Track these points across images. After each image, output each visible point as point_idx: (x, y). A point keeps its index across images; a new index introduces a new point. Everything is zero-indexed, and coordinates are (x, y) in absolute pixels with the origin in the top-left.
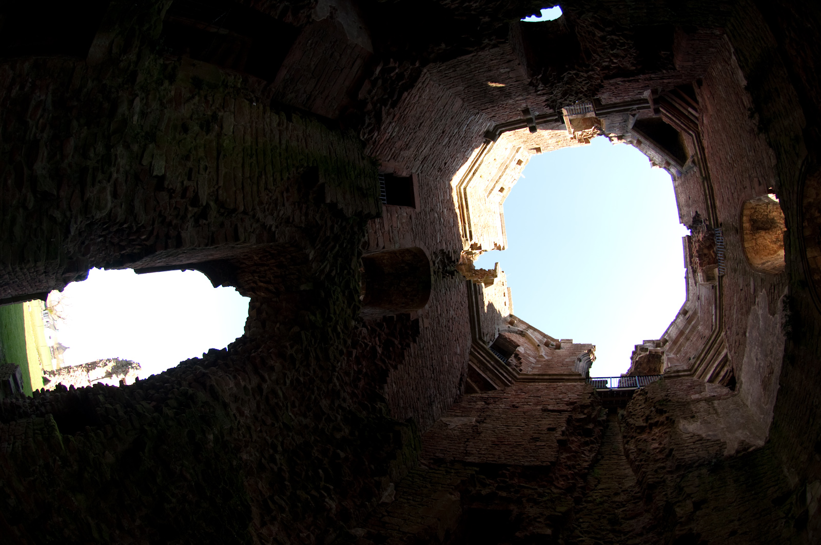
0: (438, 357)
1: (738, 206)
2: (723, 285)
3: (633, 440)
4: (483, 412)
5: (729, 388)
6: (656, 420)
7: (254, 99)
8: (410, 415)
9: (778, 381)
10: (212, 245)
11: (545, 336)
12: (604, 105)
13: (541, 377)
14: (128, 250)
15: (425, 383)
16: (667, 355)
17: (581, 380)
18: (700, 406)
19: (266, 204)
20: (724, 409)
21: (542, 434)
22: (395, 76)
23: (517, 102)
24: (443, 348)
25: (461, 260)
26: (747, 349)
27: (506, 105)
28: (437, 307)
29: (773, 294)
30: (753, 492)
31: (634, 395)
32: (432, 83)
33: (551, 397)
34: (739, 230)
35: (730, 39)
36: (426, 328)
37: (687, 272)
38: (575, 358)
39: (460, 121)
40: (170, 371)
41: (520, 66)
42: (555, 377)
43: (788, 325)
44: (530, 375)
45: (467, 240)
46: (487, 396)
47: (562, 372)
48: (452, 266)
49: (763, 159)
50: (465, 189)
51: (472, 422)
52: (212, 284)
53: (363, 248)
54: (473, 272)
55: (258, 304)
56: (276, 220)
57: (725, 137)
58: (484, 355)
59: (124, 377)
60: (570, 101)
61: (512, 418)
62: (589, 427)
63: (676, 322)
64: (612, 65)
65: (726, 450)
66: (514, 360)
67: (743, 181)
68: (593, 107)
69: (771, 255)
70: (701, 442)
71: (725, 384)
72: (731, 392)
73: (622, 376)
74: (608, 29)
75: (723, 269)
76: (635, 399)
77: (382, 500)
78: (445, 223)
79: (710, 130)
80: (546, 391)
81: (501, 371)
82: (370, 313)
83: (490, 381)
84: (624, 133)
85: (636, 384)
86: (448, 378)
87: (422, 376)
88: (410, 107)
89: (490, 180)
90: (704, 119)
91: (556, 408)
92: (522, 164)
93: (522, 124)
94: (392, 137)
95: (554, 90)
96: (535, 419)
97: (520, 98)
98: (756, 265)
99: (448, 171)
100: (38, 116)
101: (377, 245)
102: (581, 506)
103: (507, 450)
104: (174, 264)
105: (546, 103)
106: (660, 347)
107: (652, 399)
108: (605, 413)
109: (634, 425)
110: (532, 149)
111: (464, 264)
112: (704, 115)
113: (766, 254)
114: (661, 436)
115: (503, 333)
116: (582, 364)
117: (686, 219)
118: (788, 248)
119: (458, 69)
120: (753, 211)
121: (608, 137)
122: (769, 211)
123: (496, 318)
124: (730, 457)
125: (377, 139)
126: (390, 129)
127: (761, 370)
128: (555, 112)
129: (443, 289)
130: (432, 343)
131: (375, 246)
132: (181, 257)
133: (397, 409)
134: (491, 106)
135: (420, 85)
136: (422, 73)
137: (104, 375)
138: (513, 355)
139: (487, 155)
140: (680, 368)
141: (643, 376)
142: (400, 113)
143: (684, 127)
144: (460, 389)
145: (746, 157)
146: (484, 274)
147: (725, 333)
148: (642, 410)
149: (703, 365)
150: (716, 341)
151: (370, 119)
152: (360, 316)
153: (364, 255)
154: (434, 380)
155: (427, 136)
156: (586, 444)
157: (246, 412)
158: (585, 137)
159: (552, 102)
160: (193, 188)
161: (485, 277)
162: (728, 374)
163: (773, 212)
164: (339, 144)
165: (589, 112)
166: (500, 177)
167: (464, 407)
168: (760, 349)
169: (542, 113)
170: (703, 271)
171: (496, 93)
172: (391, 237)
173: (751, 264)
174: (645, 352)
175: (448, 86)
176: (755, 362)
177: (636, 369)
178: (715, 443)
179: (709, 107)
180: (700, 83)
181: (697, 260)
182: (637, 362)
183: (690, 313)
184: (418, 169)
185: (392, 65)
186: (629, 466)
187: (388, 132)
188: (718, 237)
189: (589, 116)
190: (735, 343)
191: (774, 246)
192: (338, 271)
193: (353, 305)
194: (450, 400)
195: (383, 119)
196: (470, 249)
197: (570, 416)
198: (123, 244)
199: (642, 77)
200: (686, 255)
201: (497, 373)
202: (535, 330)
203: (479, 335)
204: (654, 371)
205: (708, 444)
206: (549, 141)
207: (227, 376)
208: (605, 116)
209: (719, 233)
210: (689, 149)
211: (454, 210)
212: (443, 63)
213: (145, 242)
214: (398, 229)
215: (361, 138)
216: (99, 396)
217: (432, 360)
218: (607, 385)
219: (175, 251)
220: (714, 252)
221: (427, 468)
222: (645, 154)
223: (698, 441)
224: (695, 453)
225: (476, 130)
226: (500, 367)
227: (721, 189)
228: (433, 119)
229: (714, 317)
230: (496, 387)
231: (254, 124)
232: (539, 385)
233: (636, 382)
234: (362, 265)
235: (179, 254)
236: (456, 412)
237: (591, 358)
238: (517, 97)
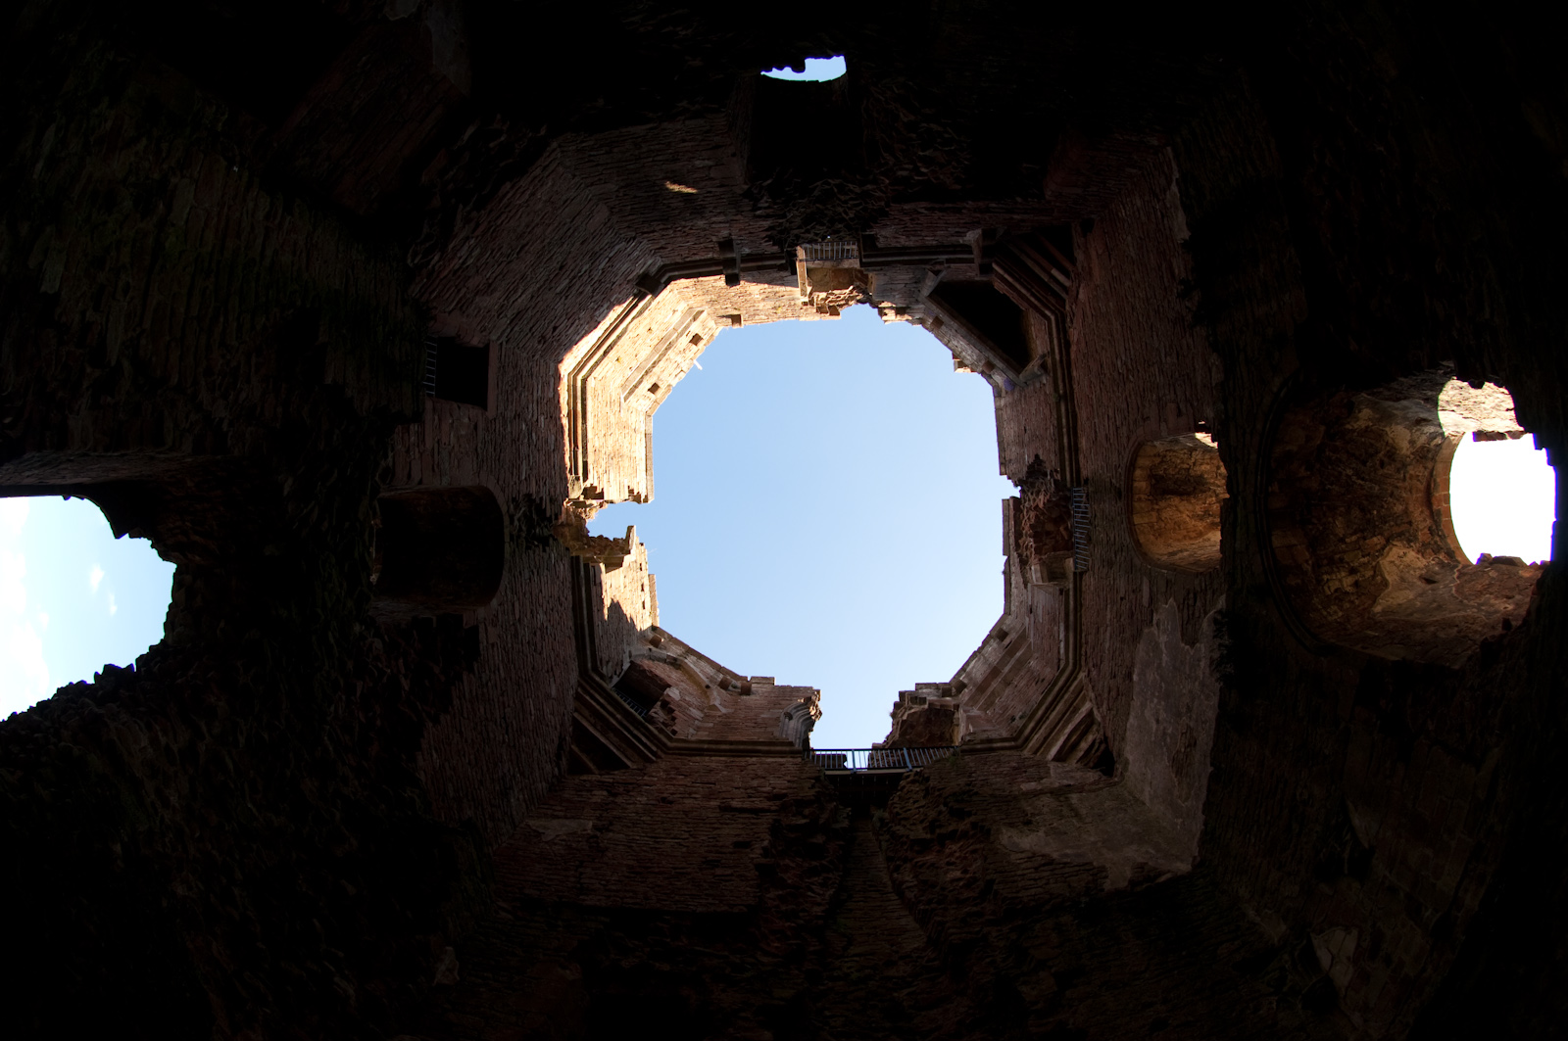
0: (514, 702)
1: (1127, 450)
2: (1084, 589)
3: (908, 865)
4: (607, 809)
5: (1100, 771)
6: (951, 828)
7: (239, 158)
8: (469, 813)
9: (1208, 760)
10: (116, 450)
11: (719, 669)
12: (882, 249)
13: (714, 747)
15: (493, 753)
16: (965, 711)
17: (793, 753)
18: (1042, 803)
19: (219, 375)
20: (1092, 808)
21: (724, 853)
22: (496, 149)
23: (714, 226)
24: (525, 685)
25: (563, 516)
26: (1136, 703)
27: (691, 229)
28: (513, 605)
29: (1191, 609)
30: (1184, 953)
31: (902, 783)
32: (561, 169)
33: (736, 785)
34: (1123, 494)
35: (1177, 156)
36: (493, 645)
37: (1008, 563)
38: (780, 713)
39: (597, 249)
40: (42, 705)
41: (735, 159)
42: (742, 747)
43: (1226, 663)
44: (693, 742)
45: (578, 479)
46: (611, 780)
47: (755, 738)
48: (546, 526)
49: (1194, 370)
50: (584, 381)
51: (585, 830)
52: (111, 531)
53: (383, 479)
54: (585, 541)
55: (188, 578)
56: (231, 410)
57: (1119, 327)
58: (602, 701)
60: (816, 235)
61: (663, 823)
62: (815, 840)
63: (983, 652)
64: (916, 178)
65: (1107, 880)
66: (661, 713)
67: (1144, 406)
68: (859, 250)
69: (1191, 538)
70: (1051, 867)
71: (1091, 764)
72: (1104, 778)
73: (875, 748)
74: (926, 111)
75: (1085, 560)
76: (905, 790)
77: (436, 981)
78: (539, 443)
79: (1089, 313)
80: (725, 773)
81: (636, 732)
82: (390, 610)
83: (615, 751)
84: (910, 303)
85: (905, 763)
86: (535, 744)
87: (486, 736)
88: (510, 211)
89: (633, 369)
90: (1081, 291)
91: (747, 805)
92: (701, 344)
93: (713, 269)
94: (465, 266)
95: (789, 211)
96: (708, 826)
97: (721, 218)
98: (1157, 556)
99: (557, 344)
101: (409, 476)
102: (822, 988)
103: (659, 883)
104: (52, 482)
105: (769, 233)
106: (950, 696)
107: (939, 790)
108: (845, 815)
109: (908, 837)
110: (724, 316)
111: (568, 525)
112: (1082, 285)
113: (1180, 537)
114: (965, 858)
115: (638, 662)
116: (794, 725)
117: (1013, 467)
118: (1229, 527)
119: (616, 150)
120: (1158, 460)
121: (877, 307)
122: (1194, 464)
123: (625, 632)
124: (1119, 892)
125: (436, 268)
126: (463, 251)
127: (1168, 740)
128: (782, 252)
129: (526, 571)
130: (503, 675)
131: (405, 479)
132: (65, 469)
133: (443, 801)
134: (661, 227)
135: (538, 171)
136: (548, 148)
138: (659, 703)
139: (635, 321)
140: (994, 736)
141: (918, 749)
142: (490, 222)
143: (1036, 302)
144: (558, 766)
145: (1156, 366)
146: (605, 547)
147: (1086, 673)
148: (921, 809)
149: (1041, 731)
150: (1068, 688)
151: (431, 227)
152: (370, 613)
153: (381, 495)
154: (509, 746)
155: (529, 273)
156: (814, 872)
157: (172, 798)
158: (831, 304)
159: (781, 232)
160: (100, 326)
161: (606, 553)
162: (1096, 746)
163: (1202, 464)
164: (365, 269)
165: (847, 258)
166: (654, 363)
167: (568, 801)
168: (1163, 703)
169: (756, 251)
170: (1042, 563)
171: (676, 205)
172: (436, 462)
173: (1144, 555)
174: (921, 704)
175: (589, 181)
176: (1154, 726)
177: (903, 734)
178: (1082, 868)
179: (1096, 272)
180: (1087, 227)
181: (1031, 542)
182: (903, 722)
183: (1012, 636)
184: (502, 334)
185: (496, 126)
186: (907, 913)
188: (1076, 502)
189: (846, 266)
190: (1109, 692)
191: (1199, 524)
192: (334, 523)
193: (357, 592)
194: (542, 786)
195: (456, 229)
196: (582, 497)
197: (776, 820)
199: (970, 204)
200: (1008, 533)
201: (629, 736)
202: (700, 657)
203: (592, 662)
204: (942, 740)
205: (1067, 870)
206: (761, 305)
207: (135, 722)
208: (879, 268)
209: (1081, 496)
210: (1038, 342)
211: (560, 419)
212: (589, 135)
213: (9, 432)
214: (451, 447)
215: (409, 261)
217: (504, 708)
218: (845, 764)
219: (55, 456)
220: (1066, 529)
221: (510, 916)
222: (946, 345)
223: (1044, 865)
224: (1041, 887)
225: (623, 269)
226: (633, 726)
227: (1094, 418)
228: (547, 241)
229: (1062, 645)
230: (629, 763)
231: (226, 210)
232: (712, 761)
233: (904, 760)
234: (378, 510)
235: (60, 463)
236: (555, 810)
237: (812, 713)
238: (715, 216)
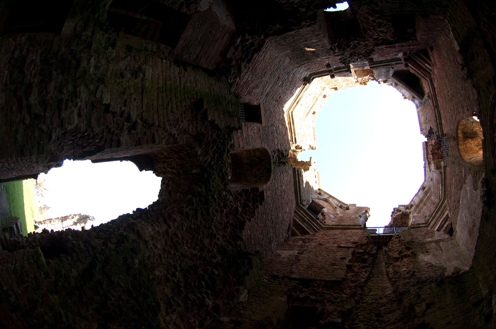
0: (275, 214)
1: (456, 123)
2: (446, 172)
3: (392, 266)
4: (302, 247)
5: (449, 234)
6: (405, 253)
7: (164, 58)
8: (258, 249)
9: (478, 231)
10: (139, 146)
11: (340, 202)
12: (375, 62)
13: (337, 227)
14: (88, 149)
15: (267, 230)
16: (412, 214)
17: (361, 229)
18: (432, 245)
19: (172, 121)
20: (446, 247)
21: (337, 261)
22: (249, 44)
23: (323, 60)
24: (278, 208)
25: (289, 156)
26: (460, 211)
27: (316, 62)
28: (275, 184)
29: (476, 178)
30: (461, 298)
31: (393, 238)
32: (271, 48)
33: (343, 239)
34: (456, 138)
35: (449, 22)
36: (268, 196)
37: (425, 164)
38: (357, 215)
39: (289, 71)
40: (113, 221)
41: (324, 38)
42: (345, 227)
43: (485, 197)
44: (330, 225)
45: (293, 143)
46: (304, 238)
47: (350, 224)
48: (284, 159)
49: (470, 95)
50: (292, 112)
51: (295, 254)
52: (139, 169)
53: (231, 148)
54: (297, 163)
55: (166, 181)
56: (178, 131)
57: (447, 82)
58: (303, 213)
59: (84, 225)
60: (355, 59)
61: (319, 251)
62: (365, 257)
63: (418, 194)
64: (380, 38)
65: (446, 272)
66: (321, 216)
67: (458, 108)
68: (369, 63)
69: (475, 153)
70: (432, 267)
71: (447, 232)
72: (450, 237)
73: (386, 227)
74: (376, 16)
75: (446, 162)
76: (393, 241)
77: (239, 300)
78: (280, 133)
79: (438, 78)
80: (340, 235)
81: (313, 223)
82: (235, 187)
83: (306, 229)
84: (387, 79)
85: (394, 232)
86: (281, 227)
87: (265, 225)
88: (258, 63)
89: (307, 107)
90: (435, 70)
91: (346, 246)
92: (326, 98)
93: (326, 73)
94: (248, 81)
95: (345, 53)
96: (333, 252)
97: (325, 57)
98: (466, 160)
99: (281, 102)
100: (32, 69)
101: (239, 146)
102: (360, 306)
103: (316, 271)
104: (116, 157)
105: (340, 60)
106: (408, 209)
107: (403, 241)
108: (375, 249)
109: (392, 256)
110: (332, 88)
111: (291, 158)
112: (435, 68)
113: (472, 153)
114: (408, 263)
115: (315, 200)
116: (362, 219)
117: (424, 131)
118: (484, 149)
119: (287, 40)
120: (464, 127)
121: (378, 81)
122: (474, 127)
123: (310, 191)
124: (449, 277)
125: (239, 82)
126: (246, 76)
127: (468, 224)
128: (346, 66)
129: (279, 173)
130: (272, 206)
131: (238, 147)
132: (120, 153)
133: (250, 245)
134: (307, 62)
135: (264, 49)
136: (265, 42)
137: (72, 224)
138: (321, 213)
139: (305, 92)
140: (420, 222)
141: (398, 227)
142: (253, 67)
143: (423, 75)
144: (288, 234)
145: (459, 94)
146: (303, 164)
147: (447, 201)
148: (397, 247)
149: (434, 221)
150: (442, 206)
151: (234, 70)
152: (228, 188)
153: (230, 152)
154: (273, 228)
155: (268, 81)
156: (363, 267)
157: (158, 246)
158: (364, 81)
159: (344, 60)
160: (127, 111)
161: (304, 166)
162: (449, 226)
163: (476, 127)
164: (215, 85)
165: (366, 66)
166: (313, 105)
167: (290, 245)
168: (468, 211)
169: (338, 67)
170: (435, 163)
171: (310, 55)
172: (248, 141)
173: (463, 159)
174: (400, 212)
175: (281, 50)
176: (465, 219)
177: (394, 222)
178: (440, 268)
179: (437, 63)
180: (432, 49)
181: (431, 156)
182: (394, 218)
183: (426, 189)
184: (263, 100)
185: (247, 37)
186: (389, 282)
187: (245, 78)
188: (443, 142)
189: (366, 69)
190: (453, 207)
191: (477, 148)
192: (216, 162)
193: (224, 182)
194: (282, 240)
195: (242, 70)
196: (295, 149)
197: (354, 251)
198: (85, 145)
199: (397, 44)
200: (425, 154)
201: (311, 224)
202: (334, 198)
203: (300, 201)
204: (405, 224)
205: (436, 268)
206: (343, 84)
207: (147, 224)
208: (376, 68)
209: (444, 140)
210: (426, 89)
211: (286, 125)
212: (278, 36)
213: (98, 144)
214: (252, 136)
215: (229, 81)
216: (69, 236)
217: (272, 216)
218: (376, 232)
219: (116, 149)
220: (441, 151)
221: (267, 281)
222: (400, 92)
223: (430, 266)
224: (428, 274)
225: (298, 77)
226: (312, 221)
227: (445, 113)
228: (273, 70)
229: (441, 191)
230: (310, 232)
231: (164, 73)
232: (336, 232)
233: (394, 230)
234: (230, 158)
235: (118, 151)
236: (286, 248)
237: (367, 216)
238: (323, 57)
